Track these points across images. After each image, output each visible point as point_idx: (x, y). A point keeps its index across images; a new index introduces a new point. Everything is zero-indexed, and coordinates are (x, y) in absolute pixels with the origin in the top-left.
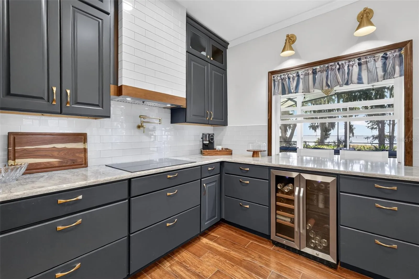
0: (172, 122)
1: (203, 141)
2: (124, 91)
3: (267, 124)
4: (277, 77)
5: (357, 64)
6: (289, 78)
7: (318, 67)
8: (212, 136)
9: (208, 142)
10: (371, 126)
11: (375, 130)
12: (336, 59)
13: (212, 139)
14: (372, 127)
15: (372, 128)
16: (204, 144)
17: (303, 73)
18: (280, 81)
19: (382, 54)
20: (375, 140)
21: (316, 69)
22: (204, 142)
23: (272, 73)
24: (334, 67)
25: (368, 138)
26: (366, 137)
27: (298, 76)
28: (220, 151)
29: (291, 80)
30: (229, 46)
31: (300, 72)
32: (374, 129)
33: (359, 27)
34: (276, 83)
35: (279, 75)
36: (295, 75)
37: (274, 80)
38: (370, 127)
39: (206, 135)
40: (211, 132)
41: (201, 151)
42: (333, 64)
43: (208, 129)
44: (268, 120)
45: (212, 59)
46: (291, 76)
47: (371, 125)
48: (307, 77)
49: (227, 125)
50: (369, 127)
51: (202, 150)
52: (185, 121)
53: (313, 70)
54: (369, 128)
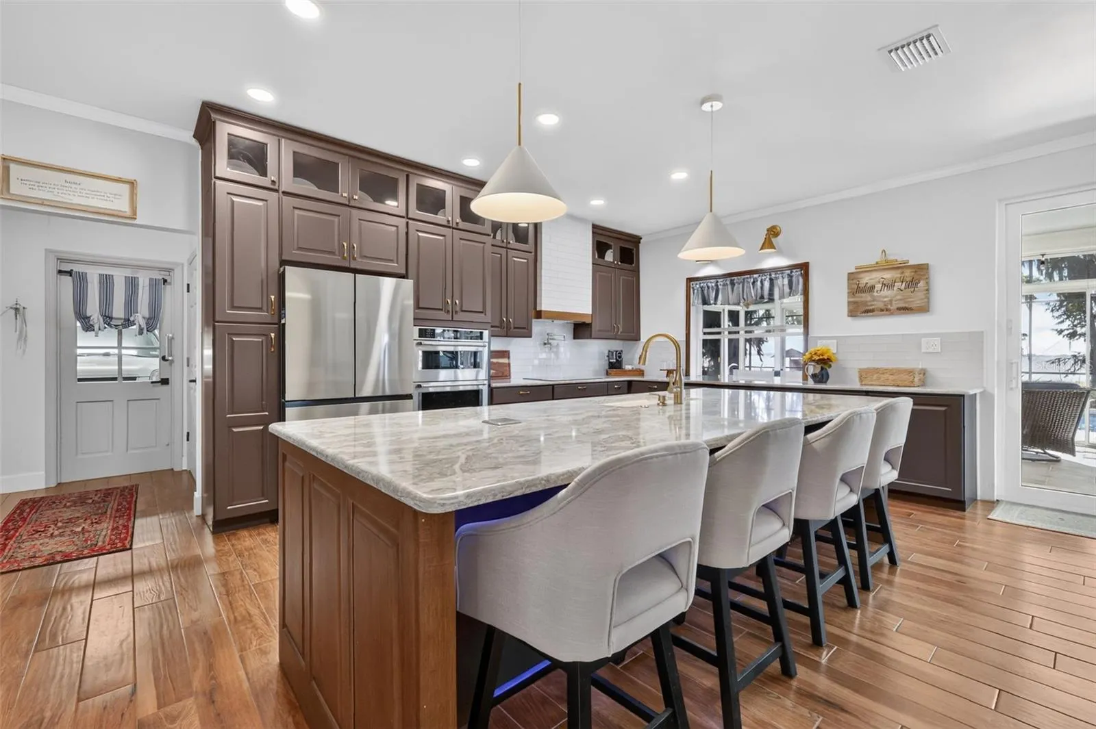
0: (574, 338)
1: (609, 359)
2: (543, 314)
3: (685, 339)
4: (696, 285)
5: (768, 279)
6: (708, 287)
7: (736, 278)
8: (620, 353)
9: (615, 361)
10: (1067, 330)
11: (1082, 339)
12: (750, 273)
13: (620, 357)
14: (1071, 331)
15: (1072, 335)
16: (610, 363)
17: (722, 283)
18: (700, 289)
19: (789, 272)
20: (1081, 366)
21: (734, 280)
22: (611, 361)
23: (689, 280)
24: (749, 280)
25: (1059, 360)
26: (1053, 358)
27: (717, 286)
28: (629, 371)
29: (710, 289)
30: (642, 241)
31: (720, 282)
32: (1077, 337)
33: (762, 249)
34: (696, 291)
35: (698, 282)
36: (713, 285)
37: (693, 288)
38: (1066, 332)
39: (613, 353)
40: (619, 349)
41: (607, 371)
42: (748, 276)
43: (615, 345)
44: (686, 334)
45: (619, 263)
46: (710, 284)
47: (1069, 326)
48: (726, 287)
49: (640, 340)
50: (1060, 332)
51: (609, 370)
52: (590, 337)
53: (731, 280)
54: (1064, 333)
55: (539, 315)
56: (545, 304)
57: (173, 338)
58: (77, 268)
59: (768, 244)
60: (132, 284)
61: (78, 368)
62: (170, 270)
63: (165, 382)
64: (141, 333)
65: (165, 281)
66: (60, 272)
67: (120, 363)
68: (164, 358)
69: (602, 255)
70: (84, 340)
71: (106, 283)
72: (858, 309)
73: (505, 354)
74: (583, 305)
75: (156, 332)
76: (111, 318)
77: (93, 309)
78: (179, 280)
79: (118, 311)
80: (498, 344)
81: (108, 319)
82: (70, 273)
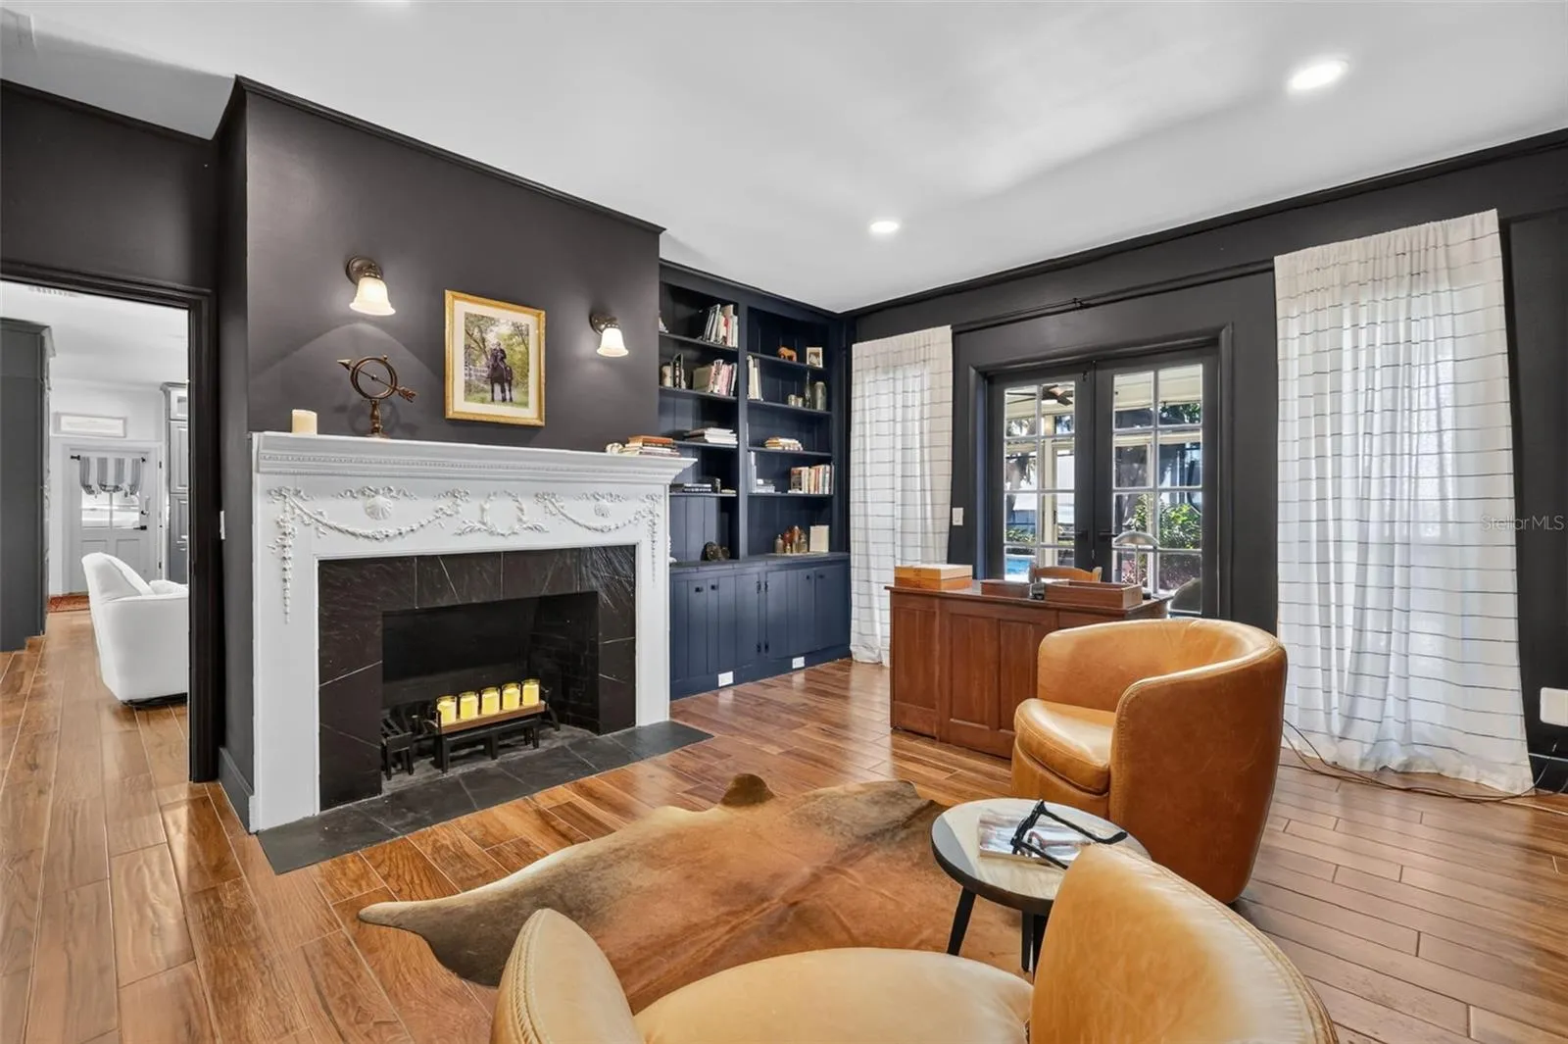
57: (149, 499)
58: (83, 455)
60: (120, 463)
61: (83, 519)
62: (147, 453)
63: (144, 528)
64: (126, 495)
65: (144, 460)
66: (72, 457)
67: (111, 516)
68: (142, 512)
70: (87, 501)
71: (103, 462)
75: (138, 494)
76: (105, 486)
77: (93, 481)
78: (152, 460)
79: (111, 482)
81: (103, 487)
82: (78, 458)
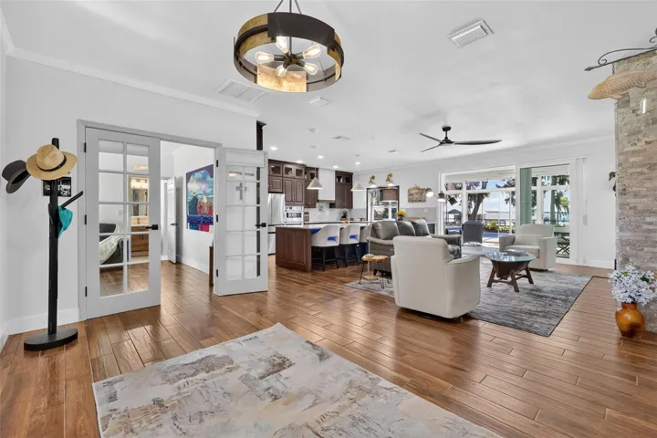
0: (330, 208)
30: (353, 175)
43: (344, 210)
45: (345, 182)
49: (353, 208)
52: (335, 208)
55: (318, 201)
56: (320, 198)
59: (388, 180)
69: (339, 181)
72: (411, 200)
73: (307, 213)
74: (332, 198)
80: (306, 210)
